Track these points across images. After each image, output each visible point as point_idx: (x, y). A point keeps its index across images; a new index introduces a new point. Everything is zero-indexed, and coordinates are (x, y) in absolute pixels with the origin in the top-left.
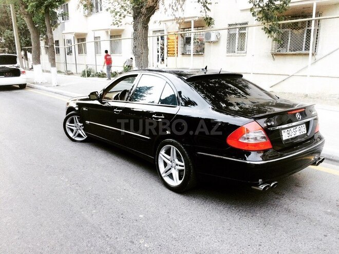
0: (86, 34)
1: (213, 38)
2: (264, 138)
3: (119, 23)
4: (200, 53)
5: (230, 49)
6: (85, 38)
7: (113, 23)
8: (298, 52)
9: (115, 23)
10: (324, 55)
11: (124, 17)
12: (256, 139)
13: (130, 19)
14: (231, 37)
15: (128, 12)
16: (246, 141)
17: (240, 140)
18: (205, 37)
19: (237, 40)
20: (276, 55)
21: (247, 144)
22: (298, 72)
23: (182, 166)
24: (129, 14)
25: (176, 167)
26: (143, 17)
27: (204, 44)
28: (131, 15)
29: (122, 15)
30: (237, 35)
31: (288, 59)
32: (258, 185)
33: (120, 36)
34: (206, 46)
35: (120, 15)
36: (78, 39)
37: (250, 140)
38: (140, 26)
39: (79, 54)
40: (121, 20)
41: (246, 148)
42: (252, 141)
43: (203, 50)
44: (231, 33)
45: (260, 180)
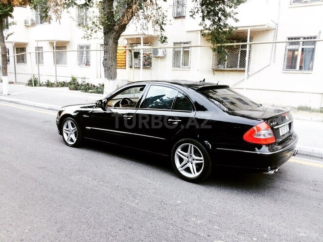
0: (26, 44)
1: (160, 54)
2: (270, 134)
3: (89, 37)
4: (148, 67)
5: (176, 64)
6: (25, 48)
7: (84, 36)
8: (234, 69)
9: (86, 36)
10: (255, 72)
11: (96, 32)
12: (264, 135)
13: (101, 34)
14: (176, 54)
15: (99, 27)
16: (259, 137)
17: (254, 137)
18: (153, 52)
19: (181, 57)
20: (216, 70)
21: (260, 139)
22: (234, 85)
23: (202, 160)
24: (100, 30)
25: (193, 161)
26: (114, 34)
27: (151, 59)
28: (102, 31)
29: (94, 30)
30: (182, 52)
31: (226, 74)
32: (267, 171)
33: (65, 47)
34: (153, 61)
35: (92, 30)
36: (17, 49)
37: (261, 136)
38: (111, 42)
39: (17, 62)
40: (92, 35)
41: (259, 143)
42: (262, 137)
43: (150, 64)
44: (176, 50)
45: (269, 167)
